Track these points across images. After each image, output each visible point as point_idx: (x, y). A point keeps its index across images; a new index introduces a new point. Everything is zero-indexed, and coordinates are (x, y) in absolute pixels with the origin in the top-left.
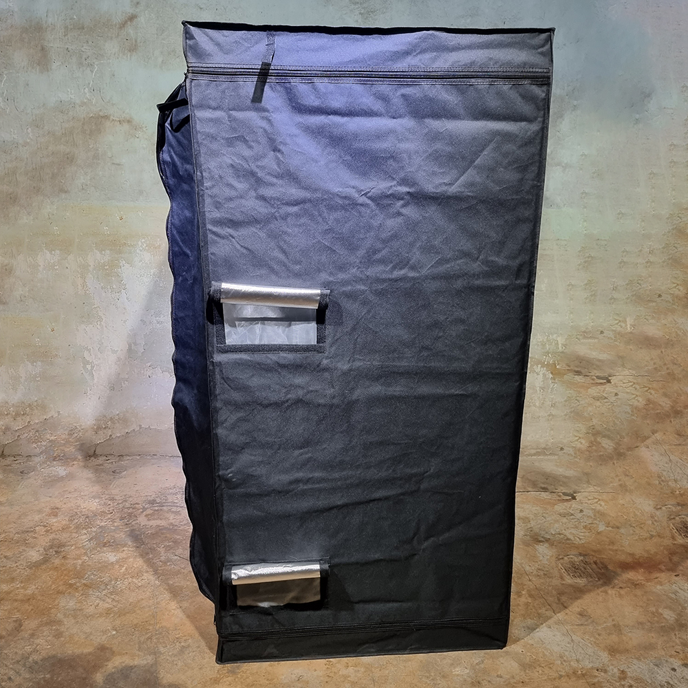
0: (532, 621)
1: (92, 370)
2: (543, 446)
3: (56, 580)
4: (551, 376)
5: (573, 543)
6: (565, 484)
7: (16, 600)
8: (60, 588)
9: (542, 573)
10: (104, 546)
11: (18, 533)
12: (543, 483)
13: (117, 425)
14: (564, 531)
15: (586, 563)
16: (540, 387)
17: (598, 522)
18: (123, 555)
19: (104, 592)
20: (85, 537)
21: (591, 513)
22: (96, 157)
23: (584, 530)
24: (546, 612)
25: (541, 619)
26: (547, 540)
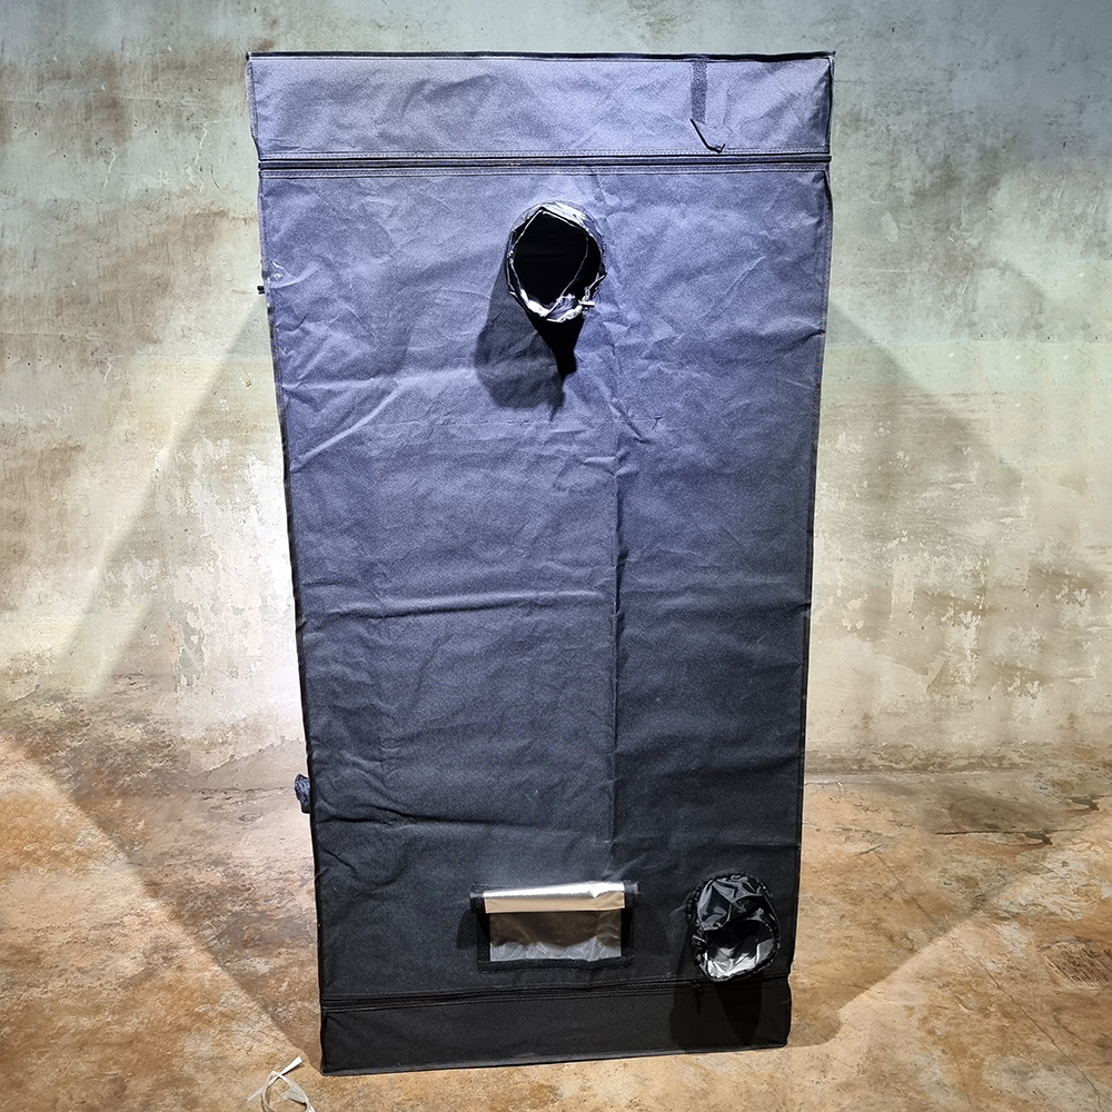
0: (1018, 1059)
1: (200, 643)
2: (980, 752)
3: (172, 1007)
5: (1062, 921)
6: (1027, 818)
7: (109, 1045)
8: (182, 1021)
9: (1017, 974)
10: (245, 947)
11: (95, 928)
12: (989, 817)
13: (244, 737)
14: (1041, 900)
15: (1092, 954)
17: (1098, 883)
18: (280, 961)
19: (258, 1027)
20: (208, 932)
21: (1082, 868)
22: (205, 281)
23: (1076, 897)
24: (1040, 1043)
25: (1033, 1054)
26: (1015, 916)
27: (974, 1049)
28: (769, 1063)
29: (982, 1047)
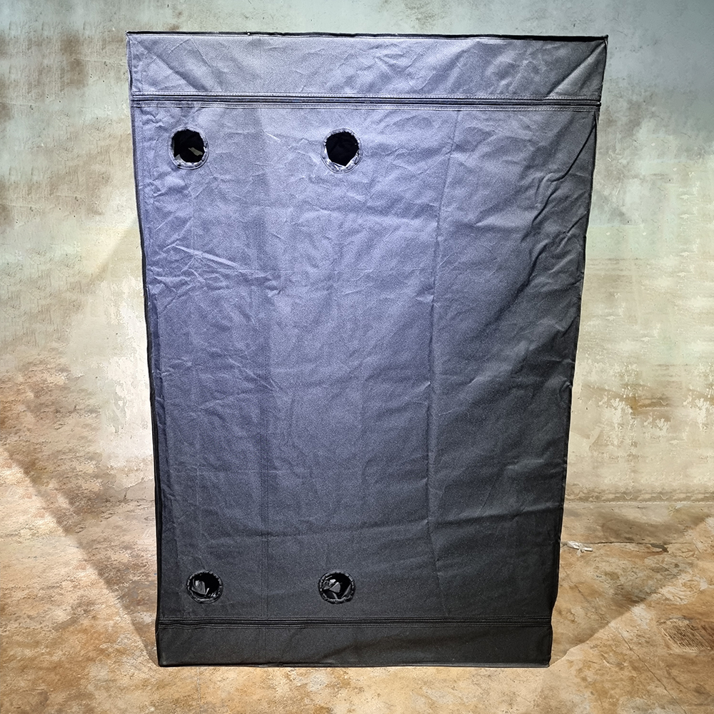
0: (642, 700)
1: (124, 406)
2: (623, 490)
3: (85, 644)
4: (631, 411)
5: (673, 604)
6: (652, 534)
7: (41, 669)
8: (91, 654)
9: (643, 640)
10: (138, 604)
11: (42, 589)
12: (627, 533)
14: (660, 589)
15: (693, 628)
16: (619, 424)
17: (698, 579)
19: (140, 660)
20: (116, 594)
21: (688, 569)
23: (683, 589)
24: (657, 689)
25: (652, 697)
26: (643, 600)
27: (613, 692)
28: (475, 697)
29: (618, 690)
